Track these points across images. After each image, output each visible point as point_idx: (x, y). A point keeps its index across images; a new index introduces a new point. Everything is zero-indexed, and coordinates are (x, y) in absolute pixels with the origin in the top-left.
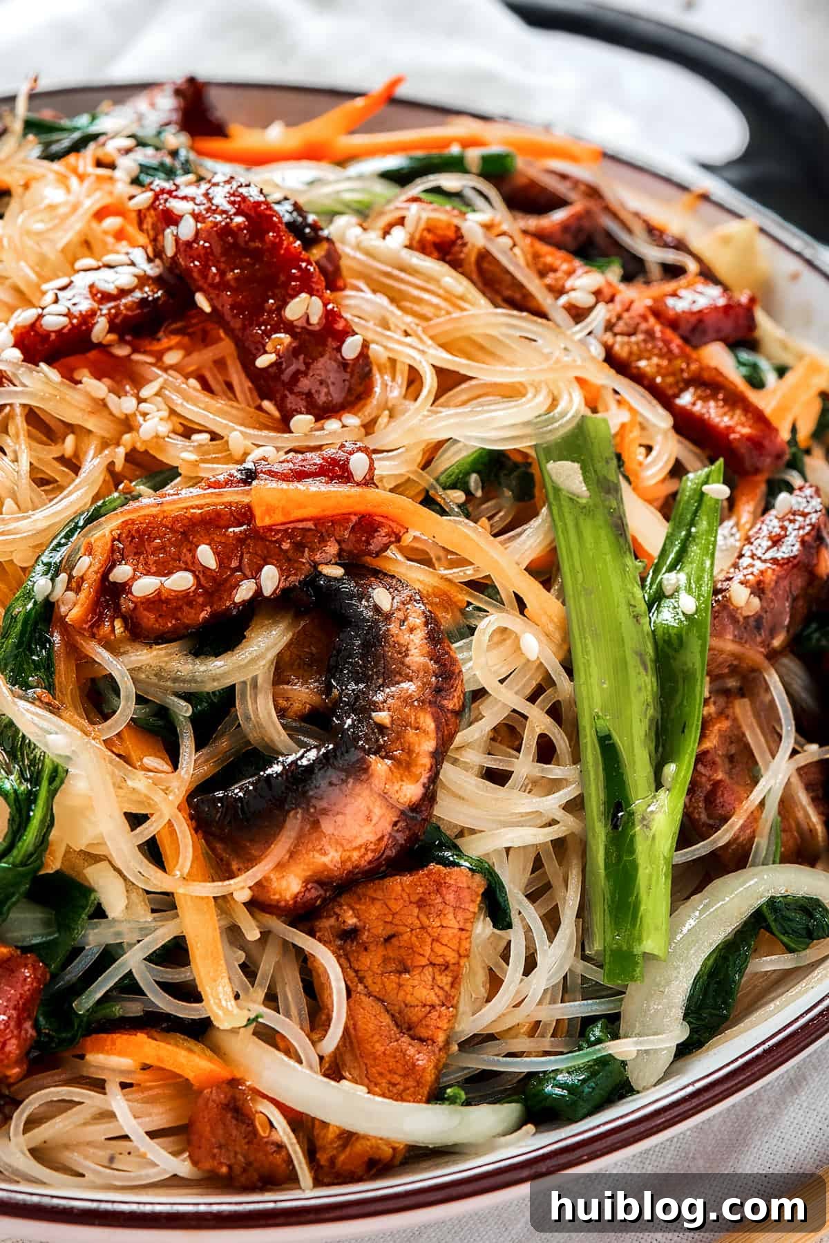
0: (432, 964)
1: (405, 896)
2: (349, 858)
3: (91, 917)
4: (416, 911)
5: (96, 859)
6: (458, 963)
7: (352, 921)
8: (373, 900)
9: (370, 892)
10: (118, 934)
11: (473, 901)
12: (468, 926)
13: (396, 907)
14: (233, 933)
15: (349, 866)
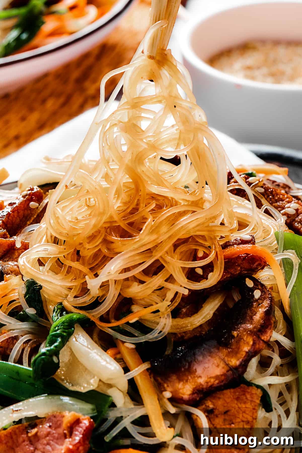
0: (243, 421)
1: (232, 396)
2: (210, 381)
3: (110, 407)
4: (236, 402)
5: (110, 386)
6: (252, 421)
7: (211, 406)
8: (219, 398)
9: (218, 396)
10: (121, 412)
11: (258, 399)
12: (256, 408)
13: (228, 400)
14: (166, 414)
15: (210, 384)
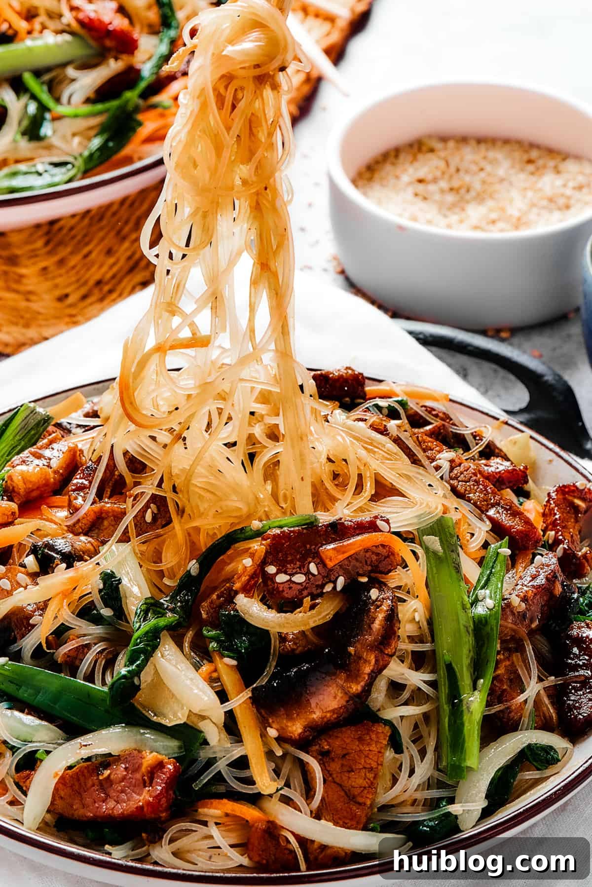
0: (365, 768)
1: (352, 736)
2: (326, 716)
3: (201, 744)
4: (357, 743)
5: (203, 718)
6: (377, 768)
7: (326, 747)
8: (337, 737)
9: (335, 734)
10: (215, 752)
11: (385, 739)
12: (383, 751)
13: (348, 741)
14: (270, 754)
15: (325, 720)
